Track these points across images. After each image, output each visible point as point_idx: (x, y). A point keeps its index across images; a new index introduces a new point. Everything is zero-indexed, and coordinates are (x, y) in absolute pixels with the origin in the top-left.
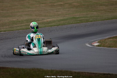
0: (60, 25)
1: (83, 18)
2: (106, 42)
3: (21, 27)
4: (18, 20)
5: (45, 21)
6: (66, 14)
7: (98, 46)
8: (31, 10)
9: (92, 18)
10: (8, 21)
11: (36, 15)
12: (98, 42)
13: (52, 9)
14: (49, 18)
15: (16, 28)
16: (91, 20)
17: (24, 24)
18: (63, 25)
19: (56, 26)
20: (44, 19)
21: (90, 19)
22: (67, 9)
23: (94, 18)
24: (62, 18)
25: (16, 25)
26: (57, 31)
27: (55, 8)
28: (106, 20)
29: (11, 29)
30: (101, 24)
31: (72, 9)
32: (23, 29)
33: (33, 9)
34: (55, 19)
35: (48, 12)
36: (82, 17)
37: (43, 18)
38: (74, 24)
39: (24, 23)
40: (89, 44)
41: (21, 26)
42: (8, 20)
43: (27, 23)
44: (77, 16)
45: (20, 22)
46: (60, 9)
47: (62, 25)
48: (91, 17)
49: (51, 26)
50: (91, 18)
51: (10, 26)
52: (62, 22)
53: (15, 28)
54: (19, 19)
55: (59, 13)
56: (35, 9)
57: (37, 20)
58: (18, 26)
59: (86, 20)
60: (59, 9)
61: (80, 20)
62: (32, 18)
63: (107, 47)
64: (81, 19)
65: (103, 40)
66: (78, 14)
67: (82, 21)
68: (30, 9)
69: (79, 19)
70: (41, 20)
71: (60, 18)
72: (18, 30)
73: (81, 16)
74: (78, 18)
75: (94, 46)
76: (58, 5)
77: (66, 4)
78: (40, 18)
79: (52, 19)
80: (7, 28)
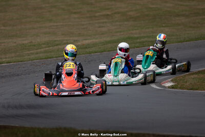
0: (105, 51)
1: (146, 39)
2: (185, 80)
3: (37, 56)
4: (31, 42)
5: (79, 43)
6: (116, 32)
7: (172, 87)
8: (55, 24)
10: (15, 44)
11: (63, 35)
12: (172, 81)
13: (91, 22)
14: (86, 40)
15: (29, 57)
17: (42, 50)
18: (111, 51)
19: (99, 53)
20: (77, 41)
22: (118, 23)
24: (108, 39)
26: (100, 61)
27: (97, 21)
28: (186, 41)
29: (19, 59)
30: (177, 48)
31: (126, 23)
32: (41, 59)
33: (58, 24)
34: (97, 40)
35: (84, 28)
36: (145, 37)
37: (76, 38)
39: (43, 48)
40: (156, 84)
41: (37, 53)
42: (15, 43)
43: (47, 49)
44: (136, 36)
45: (34, 46)
46: (106, 22)
47: (109, 51)
49: (90, 53)
51: (18, 54)
52: (109, 45)
54: (33, 41)
55: (104, 29)
56: (61, 24)
57: (65, 42)
58: (32, 54)
60: (103, 23)
61: (140, 42)
62: (56, 39)
63: (188, 89)
64: (142, 40)
65: (182, 78)
66: (137, 31)
67: (145, 44)
68: (52, 24)
69: (138, 40)
70: (73, 43)
71: (105, 39)
72: (32, 60)
73: (142, 35)
74: (137, 38)
75: (165, 87)
76: (102, 15)
77: (115, 13)
78: (71, 38)
79: (91, 41)
80: (12, 57)
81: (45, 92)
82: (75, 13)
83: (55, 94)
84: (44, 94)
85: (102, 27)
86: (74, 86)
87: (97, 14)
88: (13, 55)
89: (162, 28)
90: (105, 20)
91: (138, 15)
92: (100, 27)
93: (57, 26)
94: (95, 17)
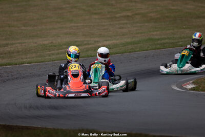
0: (126, 52)
1: (167, 41)
3: (58, 56)
4: (52, 43)
5: (100, 44)
6: (138, 33)
7: (194, 89)
8: (76, 25)
9: (183, 40)
10: (35, 45)
11: (83, 35)
12: (193, 83)
13: (112, 23)
14: (106, 40)
15: (50, 57)
16: (181, 43)
17: (63, 50)
18: (132, 52)
19: (120, 55)
20: (97, 41)
21: (179, 42)
22: (139, 25)
23: (186, 40)
24: (129, 40)
25: (49, 52)
26: (121, 63)
27: (117, 22)
29: (40, 59)
31: (146, 24)
33: (79, 25)
34: (118, 42)
35: (104, 29)
36: (165, 39)
37: (97, 39)
38: (150, 50)
40: (177, 86)
41: (58, 54)
42: (36, 43)
44: (157, 37)
45: (55, 46)
46: (126, 23)
47: (130, 52)
48: (181, 38)
50: (180, 40)
51: (38, 54)
52: (130, 47)
53: (47, 57)
54: (54, 42)
55: (124, 31)
56: (82, 24)
57: (85, 42)
58: (53, 54)
59: (172, 43)
60: (124, 24)
61: (161, 44)
62: (76, 40)
64: (163, 41)
65: (203, 80)
66: (158, 33)
67: (165, 45)
68: (73, 24)
69: (159, 42)
70: (94, 44)
71: (125, 40)
72: (53, 61)
73: (163, 37)
74: (158, 40)
75: (186, 89)
76: (122, 17)
77: (136, 14)
78: (92, 39)
79: (112, 42)
80: (33, 57)
81: (51, 94)
82: (96, 14)
83: (61, 95)
84: (50, 95)
85: (123, 28)
86: (81, 88)
87: (118, 15)
88: (34, 55)
89: (183, 30)
90: (125, 22)
91: (158, 16)
92: (120, 28)
93: (78, 26)
94: (116, 18)
